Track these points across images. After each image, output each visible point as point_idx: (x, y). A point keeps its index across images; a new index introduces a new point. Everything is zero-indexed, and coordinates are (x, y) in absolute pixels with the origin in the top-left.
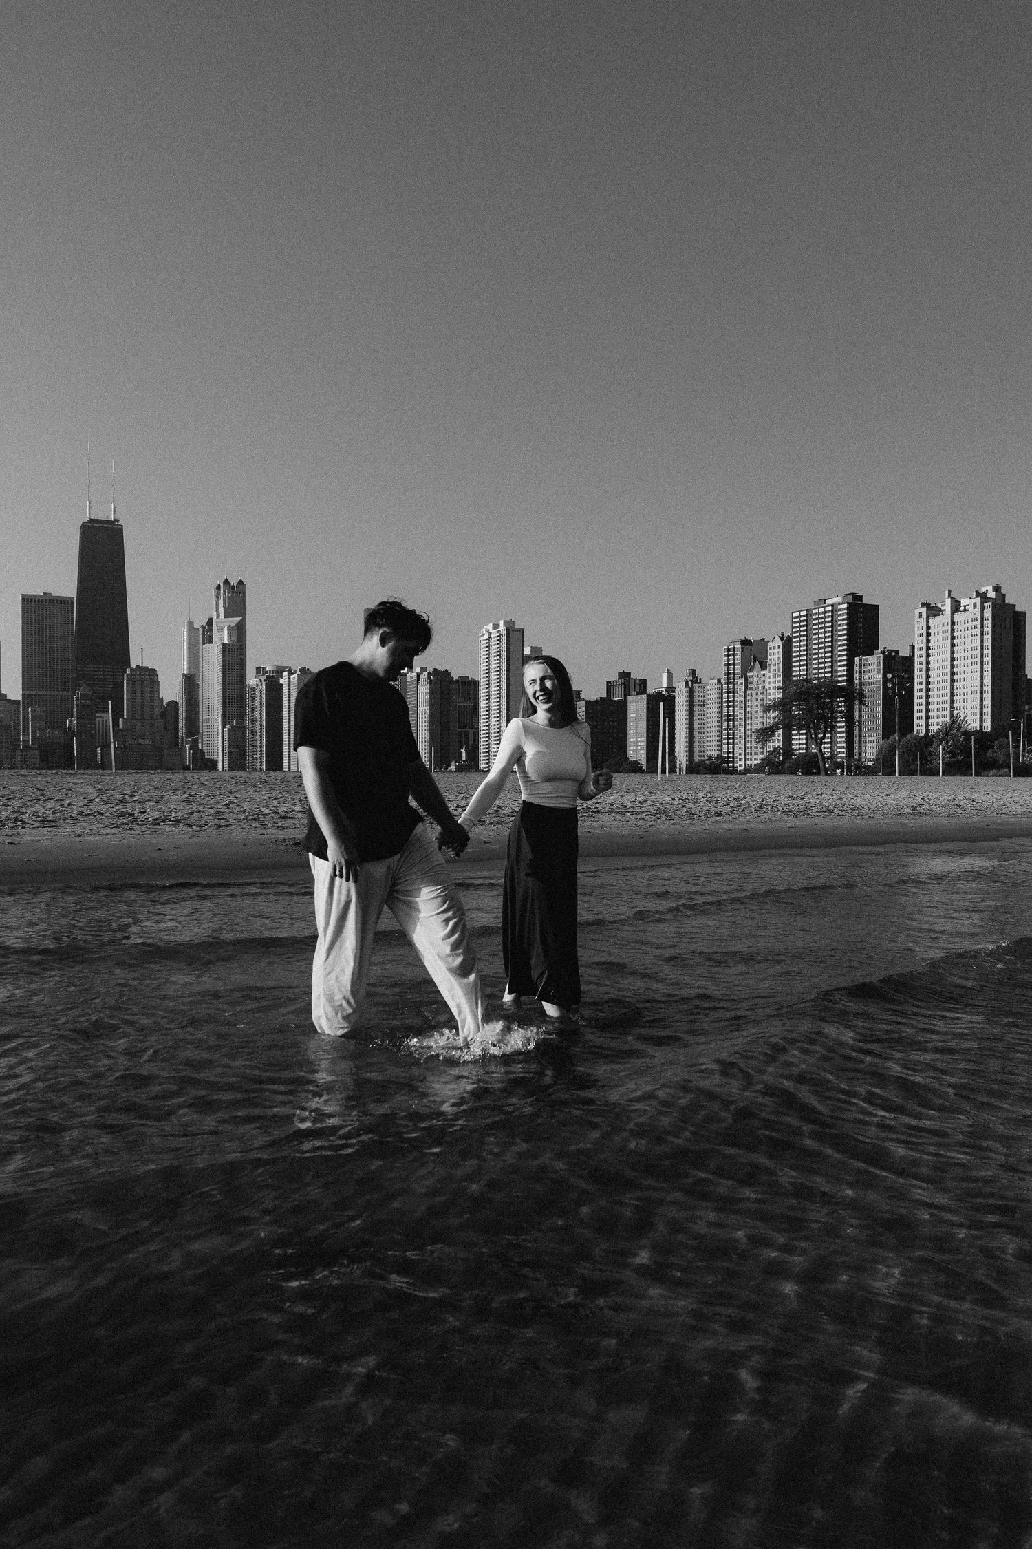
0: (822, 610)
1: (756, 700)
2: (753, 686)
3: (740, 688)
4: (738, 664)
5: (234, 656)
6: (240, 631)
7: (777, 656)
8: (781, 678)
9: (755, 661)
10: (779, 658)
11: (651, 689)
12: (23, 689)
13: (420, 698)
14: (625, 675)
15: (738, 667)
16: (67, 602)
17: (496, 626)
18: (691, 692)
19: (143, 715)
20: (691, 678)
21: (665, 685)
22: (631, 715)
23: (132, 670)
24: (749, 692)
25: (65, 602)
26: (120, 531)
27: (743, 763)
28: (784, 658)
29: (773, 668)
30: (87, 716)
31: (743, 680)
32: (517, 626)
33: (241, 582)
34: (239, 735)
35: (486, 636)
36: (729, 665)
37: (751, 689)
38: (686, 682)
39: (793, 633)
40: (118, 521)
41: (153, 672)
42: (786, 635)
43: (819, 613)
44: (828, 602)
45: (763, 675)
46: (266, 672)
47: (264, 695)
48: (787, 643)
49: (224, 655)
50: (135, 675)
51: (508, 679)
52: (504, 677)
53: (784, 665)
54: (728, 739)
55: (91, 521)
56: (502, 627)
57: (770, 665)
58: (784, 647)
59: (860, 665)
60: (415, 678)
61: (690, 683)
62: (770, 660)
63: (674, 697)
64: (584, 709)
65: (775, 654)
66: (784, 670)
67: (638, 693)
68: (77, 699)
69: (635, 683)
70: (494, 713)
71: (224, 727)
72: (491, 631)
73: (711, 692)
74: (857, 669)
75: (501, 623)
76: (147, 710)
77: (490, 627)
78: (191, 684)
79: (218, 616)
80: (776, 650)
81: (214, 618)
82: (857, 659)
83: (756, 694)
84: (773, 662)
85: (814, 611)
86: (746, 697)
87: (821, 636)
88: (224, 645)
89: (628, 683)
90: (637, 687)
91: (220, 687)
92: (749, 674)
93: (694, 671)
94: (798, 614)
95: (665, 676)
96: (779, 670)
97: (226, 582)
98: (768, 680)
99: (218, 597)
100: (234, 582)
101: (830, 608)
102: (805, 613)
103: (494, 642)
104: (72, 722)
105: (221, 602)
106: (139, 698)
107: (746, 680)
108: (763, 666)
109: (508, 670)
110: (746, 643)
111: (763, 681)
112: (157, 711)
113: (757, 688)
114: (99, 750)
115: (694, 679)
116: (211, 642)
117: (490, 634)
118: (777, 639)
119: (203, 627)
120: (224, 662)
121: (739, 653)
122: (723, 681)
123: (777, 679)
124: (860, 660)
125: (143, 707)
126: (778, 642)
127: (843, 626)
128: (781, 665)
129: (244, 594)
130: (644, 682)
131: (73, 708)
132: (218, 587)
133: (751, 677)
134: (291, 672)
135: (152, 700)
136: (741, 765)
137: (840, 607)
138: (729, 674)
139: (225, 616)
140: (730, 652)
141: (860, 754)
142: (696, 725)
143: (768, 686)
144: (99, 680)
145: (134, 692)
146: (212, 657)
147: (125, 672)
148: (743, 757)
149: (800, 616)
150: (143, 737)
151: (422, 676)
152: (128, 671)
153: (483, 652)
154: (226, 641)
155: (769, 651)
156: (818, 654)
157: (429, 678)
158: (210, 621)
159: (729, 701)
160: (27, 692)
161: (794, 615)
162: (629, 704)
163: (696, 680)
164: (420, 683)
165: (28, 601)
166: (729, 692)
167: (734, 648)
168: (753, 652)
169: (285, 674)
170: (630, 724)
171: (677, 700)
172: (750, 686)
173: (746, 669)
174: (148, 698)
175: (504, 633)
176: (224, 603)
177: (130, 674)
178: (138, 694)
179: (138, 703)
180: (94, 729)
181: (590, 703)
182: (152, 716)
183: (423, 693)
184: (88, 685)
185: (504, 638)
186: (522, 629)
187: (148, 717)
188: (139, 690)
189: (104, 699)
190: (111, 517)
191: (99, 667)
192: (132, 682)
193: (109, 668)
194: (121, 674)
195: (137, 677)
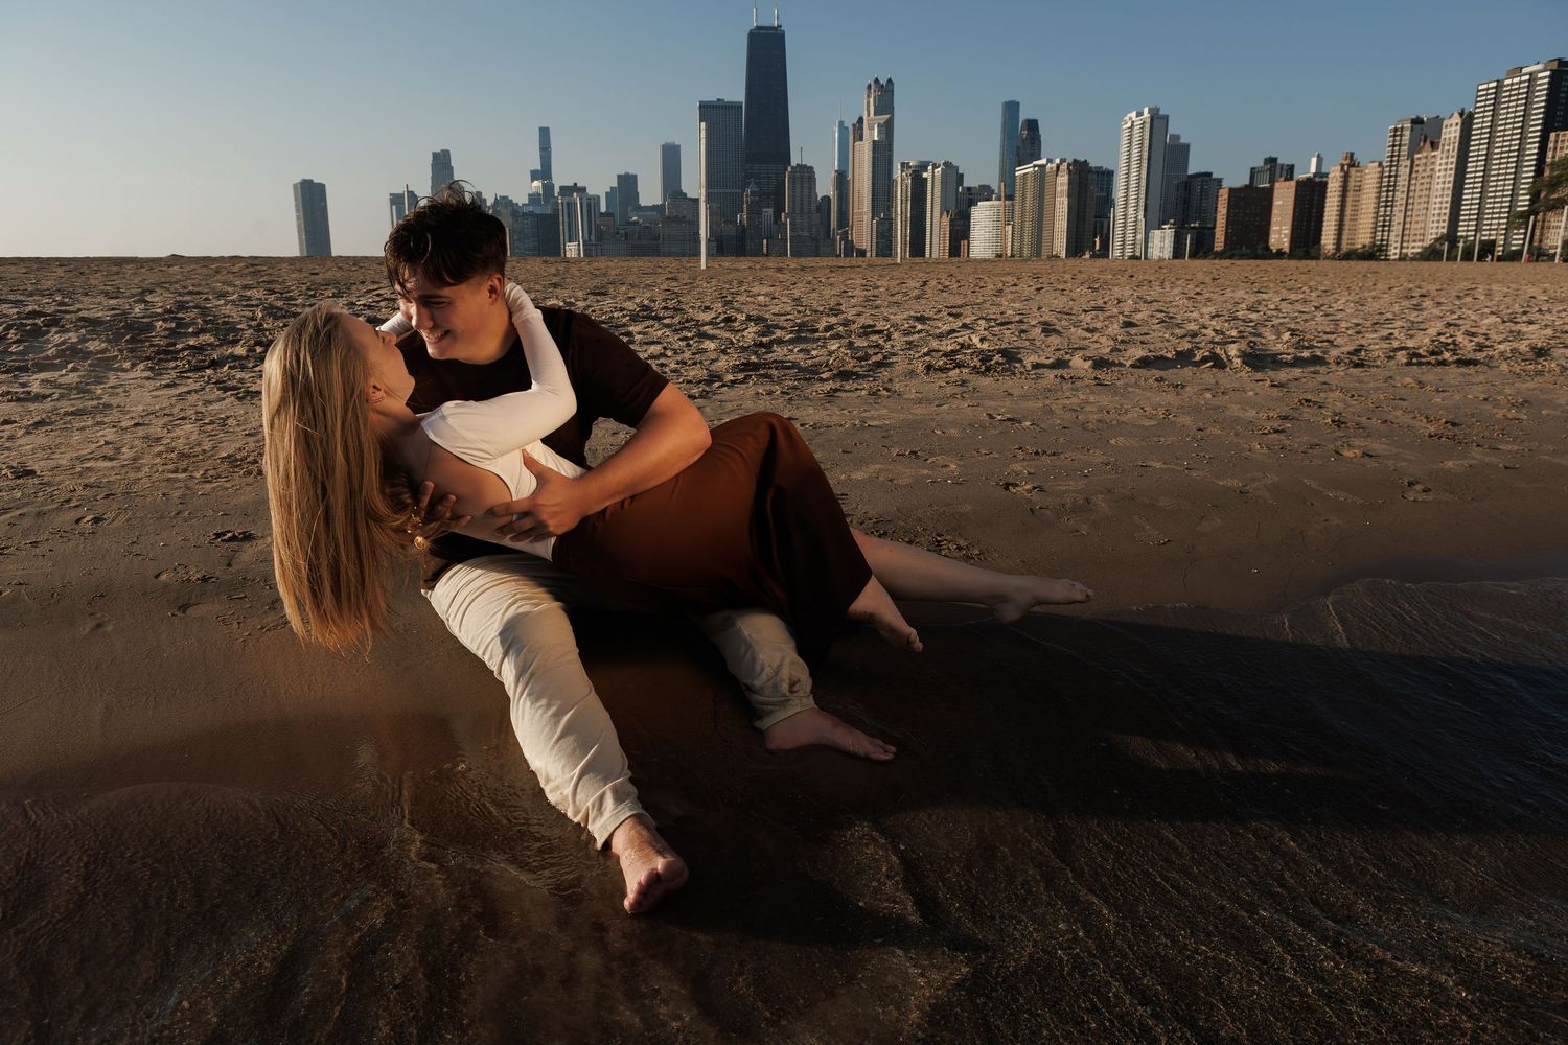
0: (1516, 80)
1: (1422, 184)
2: (1420, 169)
3: (1404, 172)
4: (1405, 145)
5: (883, 152)
6: (888, 129)
7: (1453, 135)
8: (1454, 160)
9: (1425, 141)
10: (1455, 137)
11: (1300, 175)
13: (1059, 189)
14: (1271, 161)
15: (1405, 150)
16: (737, 106)
17: (1140, 114)
18: (1346, 177)
19: (802, 211)
20: (1348, 162)
21: (1313, 170)
22: (1277, 202)
23: (793, 167)
24: (1414, 175)
26: (782, 36)
27: (1397, 251)
28: (1461, 137)
29: (1446, 148)
30: (754, 211)
31: (1408, 163)
32: (1162, 113)
33: (890, 81)
34: (887, 226)
35: (1129, 125)
36: (1394, 146)
37: (1417, 172)
38: (1343, 166)
39: (1477, 108)
40: (780, 27)
41: (811, 170)
42: (1466, 111)
43: (1512, 84)
44: (1524, 71)
45: (1434, 156)
46: (910, 167)
47: (909, 190)
48: (1468, 121)
49: (874, 152)
50: (794, 173)
51: (1148, 168)
52: (1145, 165)
53: (1460, 143)
54: (1384, 226)
55: (757, 28)
56: (1146, 114)
57: (1443, 145)
58: (1463, 124)
59: (1556, 142)
60: (1055, 169)
61: (1346, 168)
62: (1445, 139)
63: (1326, 183)
64: (1226, 196)
65: (1451, 132)
66: (1459, 150)
67: (1286, 180)
68: (747, 196)
69: (1282, 169)
70: (1132, 203)
71: (873, 219)
72: (1134, 119)
73: (1370, 176)
74: (1551, 145)
75: (1146, 110)
76: (805, 204)
77: (1134, 114)
78: (842, 181)
79: (869, 115)
80: (1454, 128)
81: (865, 117)
82: (1553, 135)
83: (1423, 177)
84: (1447, 142)
85: (1507, 82)
86: (1410, 181)
87: (1511, 112)
88: (874, 141)
89: (1275, 169)
90: (1284, 173)
91: (870, 182)
92: (1417, 156)
93: (1352, 154)
94: (1485, 86)
95: (1314, 160)
96: (1453, 150)
97: (877, 81)
98: (1439, 162)
99: (869, 96)
100: (883, 81)
101: (1527, 77)
102: (1494, 84)
103: (1137, 130)
104: (742, 217)
105: (872, 100)
106: (798, 194)
107: (1412, 162)
108: (1434, 146)
109: (1149, 159)
110: (1417, 122)
111: (1433, 163)
112: (813, 205)
113: (1424, 171)
114: (765, 241)
115: (1351, 162)
116: (861, 140)
117: (1133, 122)
118: (1456, 115)
119: (854, 126)
120: (874, 157)
121: (1407, 133)
122: (1385, 164)
123: (1450, 160)
124: (1557, 136)
125: (802, 204)
126: (1457, 119)
127: (1540, 97)
128: (1457, 145)
129: (892, 92)
130: (1291, 168)
131: (743, 204)
132: (869, 86)
133: (1419, 159)
134: (935, 167)
135: (810, 196)
136: (1395, 254)
137: (1540, 75)
138: (1392, 156)
139: (875, 115)
140: (1397, 132)
141: (1540, 241)
142: (1348, 212)
143: (1438, 168)
144: (765, 178)
145: (794, 188)
146: (864, 153)
147: (787, 171)
148: (1398, 245)
149: (1488, 89)
150: (802, 229)
151: (1061, 167)
152: (789, 169)
153: (1124, 141)
154: (876, 138)
155: (1444, 130)
156: (1505, 130)
157: (1068, 168)
158: (861, 120)
159: (1389, 186)
160: (712, 191)
161: (1480, 87)
162: (1276, 191)
163: (1352, 165)
164: (1059, 174)
165: (704, 107)
166: (1390, 176)
167: (1402, 128)
168: (1425, 133)
169: (930, 168)
170: (1275, 211)
171: (1329, 185)
172: (1416, 169)
173: (1414, 149)
174: (806, 193)
175: (1148, 121)
176: (875, 101)
177: (792, 172)
178: (798, 190)
179: (798, 198)
180: (761, 223)
181: (1232, 191)
182: (809, 212)
183: (1062, 184)
184: (756, 183)
185: (1148, 126)
186: (1166, 118)
187: (806, 211)
188: (798, 186)
189: (769, 196)
190: (775, 24)
191: (765, 166)
192: (793, 179)
193: (772, 166)
194: (784, 172)
195: (797, 174)
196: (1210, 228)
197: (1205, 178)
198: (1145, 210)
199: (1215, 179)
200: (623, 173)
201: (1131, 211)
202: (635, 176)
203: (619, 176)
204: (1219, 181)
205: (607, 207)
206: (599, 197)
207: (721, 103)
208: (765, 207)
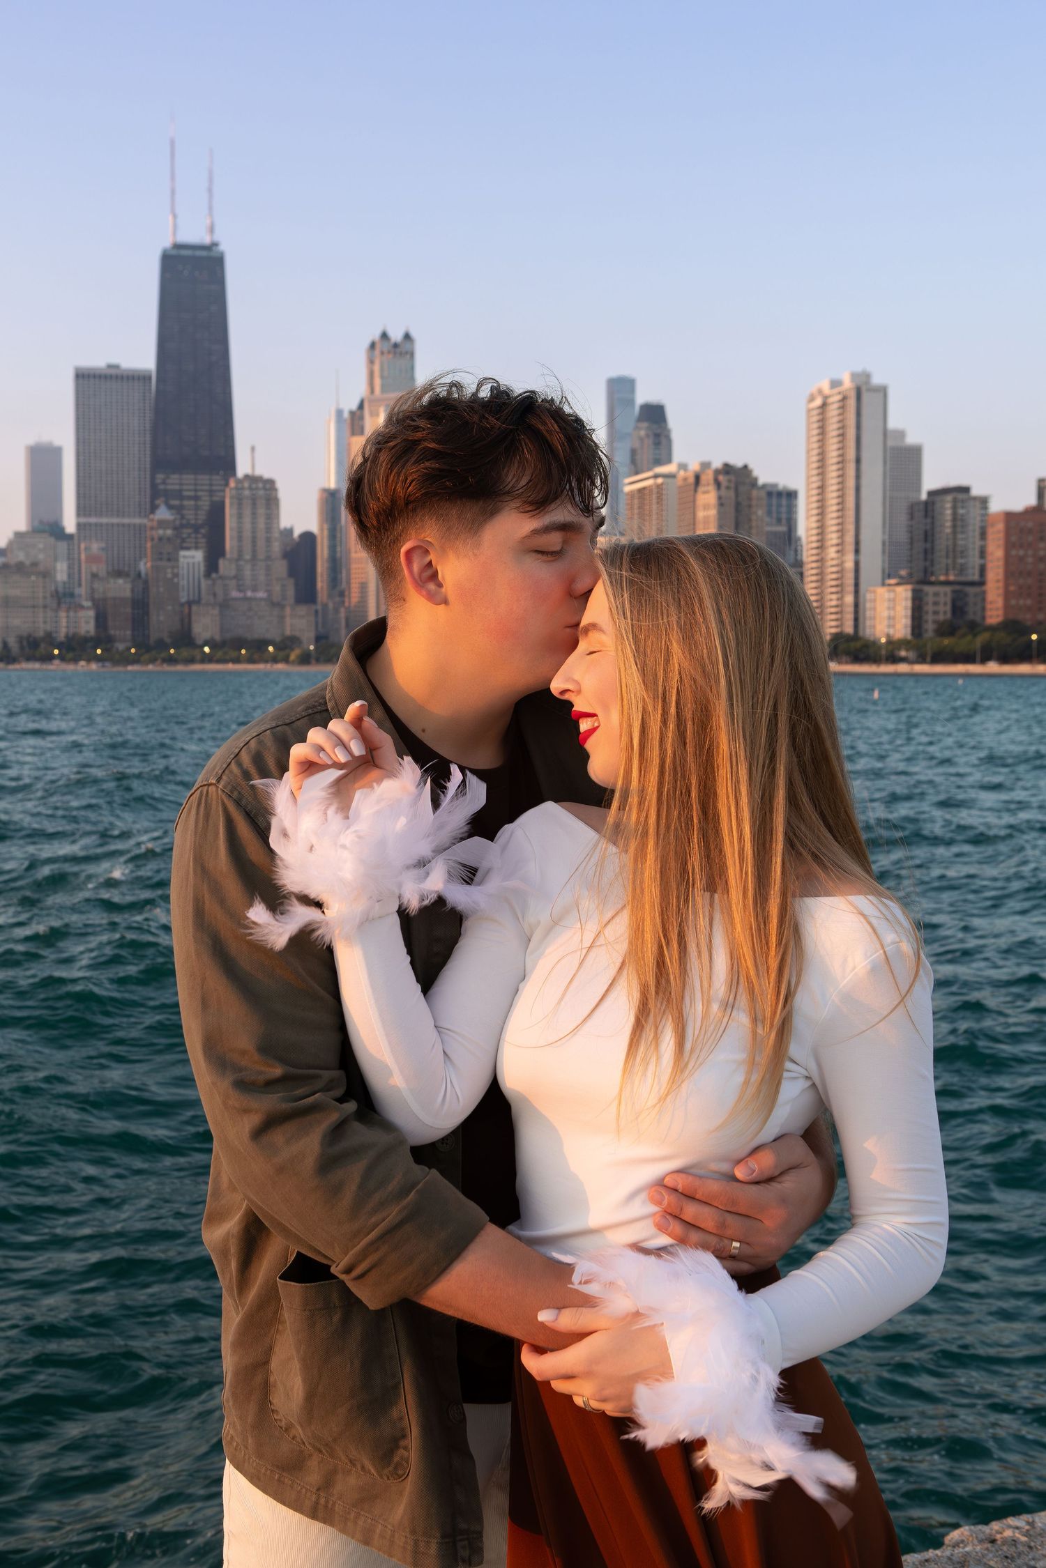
12: (78, 514)
13: (701, 514)
16: (141, 378)
17: (836, 386)
19: (254, 552)
23: (239, 481)
25: (139, 378)
26: (220, 260)
32: (876, 381)
33: (407, 337)
35: (818, 404)
40: (215, 244)
41: (270, 485)
50: (241, 489)
51: (858, 477)
55: (177, 246)
56: (848, 385)
60: (692, 480)
64: (1000, 527)
68: (153, 527)
70: (832, 538)
72: (827, 395)
75: (847, 377)
76: (261, 543)
77: (825, 387)
79: (372, 392)
81: (366, 395)
97: (384, 336)
103: (833, 411)
104: (145, 566)
105: (377, 368)
106: (247, 526)
109: (858, 461)
112: (276, 547)
117: (825, 400)
125: (255, 540)
131: (145, 543)
132: (372, 346)
135: (269, 529)
139: (382, 391)
144: (190, 498)
145: (240, 516)
147: (229, 485)
150: (255, 589)
151: (703, 478)
152: (232, 484)
153: (813, 431)
157: (716, 480)
158: (359, 400)
160: (83, 520)
164: (701, 489)
165: (83, 378)
174: (261, 524)
175: (853, 395)
176: (382, 370)
177: (237, 488)
178: (247, 520)
179: (247, 534)
180: (176, 575)
181: (1009, 516)
182: (268, 558)
183: (706, 507)
184: (170, 507)
185: (852, 403)
186: (883, 391)
187: (261, 556)
188: (247, 512)
189: (196, 529)
190: (207, 240)
191: (188, 478)
192: (239, 501)
193: (204, 479)
194: (222, 488)
195: (247, 493)
196: (972, 584)
197: (961, 496)
198: (857, 551)
199: (975, 499)
201: (832, 552)
204: (984, 501)
207: (113, 372)
208: (188, 548)
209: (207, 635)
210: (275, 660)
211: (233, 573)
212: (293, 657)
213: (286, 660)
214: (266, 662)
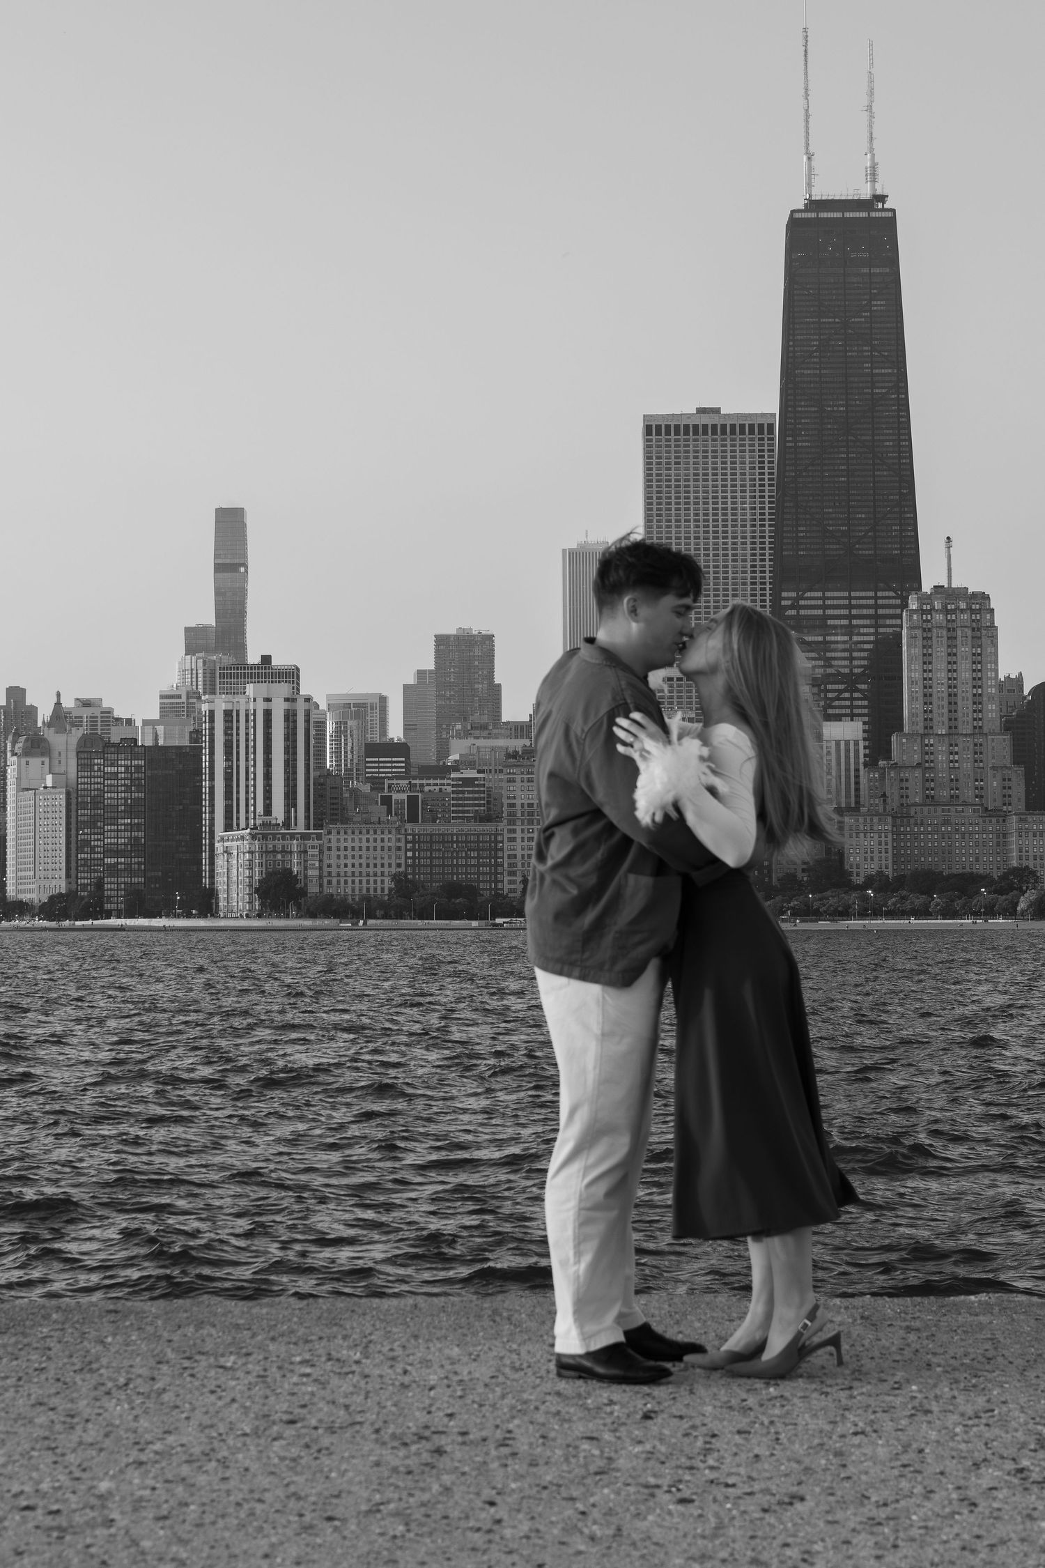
16: (754, 427)
19: (953, 720)
23: (925, 598)
25: (751, 429)
26: (889, 224)
40: (882, 198)
41: (979, 603)
50: (929, 612)
55: (813, 205)
76: (965, 706)
106: (940, 674)
112: (992, 711)
125: (954, 699)
135: (977, 682)
144: (840, 630)
145: (927, 659)
147: (907, 606)
152: (915, 602)
165: (656, 430)
174: (965, 673)
177: (921, 610)
178: (940, 667)
179: (940, 690)
182: (978, 731)
187: (965, 727)
188: (940, 651)
189: (850, 681)
190: (865, 193)
191: (837, 596)
192: (926, 633)
193: (863, 596)
194: (898, 611)
195: (939, 617)
200: (453, 631)
202: (490, 638)
203: (441, 641)
205: (407, 727)
206: (383, 700)
207: (709, 420)
208: (838, 718)
209: (871, 868)
210: (990, 912)
211: (916, 758)
212: (1022, 906)
213: (1010, 912)
214: (976, 914)
